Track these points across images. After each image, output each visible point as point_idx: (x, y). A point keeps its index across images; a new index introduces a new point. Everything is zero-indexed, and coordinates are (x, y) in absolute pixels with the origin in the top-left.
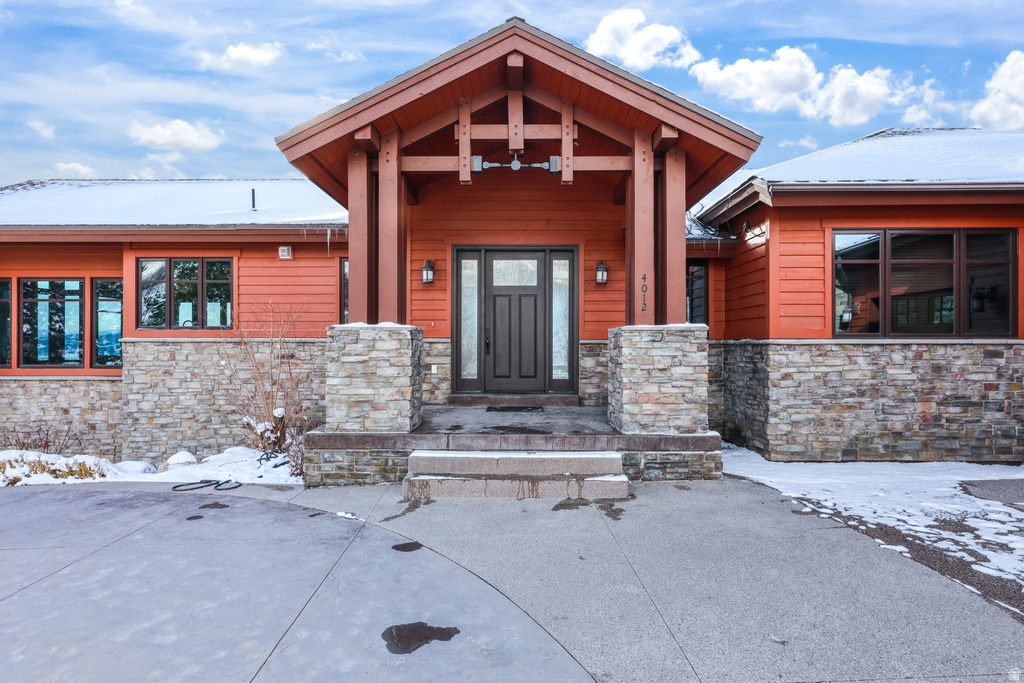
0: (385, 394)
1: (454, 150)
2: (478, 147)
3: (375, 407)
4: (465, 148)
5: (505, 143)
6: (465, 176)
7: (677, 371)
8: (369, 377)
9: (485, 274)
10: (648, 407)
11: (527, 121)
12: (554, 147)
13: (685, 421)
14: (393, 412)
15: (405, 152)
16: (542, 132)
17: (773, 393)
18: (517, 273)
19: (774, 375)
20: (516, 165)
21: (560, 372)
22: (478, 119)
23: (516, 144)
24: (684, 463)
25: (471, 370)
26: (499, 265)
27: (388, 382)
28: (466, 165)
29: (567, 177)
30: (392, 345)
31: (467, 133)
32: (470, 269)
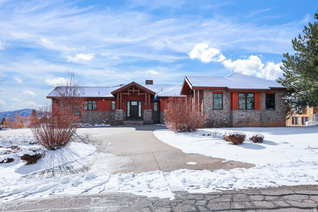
0: (121, 116)
1: (127, 92)
2: (130, 92)
3: (120, 118)
4: (129, 92)
5: (133, 92)
6: (128, 95)
7: (149, 114)
8: (119, 115)
9: (130, 104)
10: (146, 118)
11: (135, 89)
12: (137, 92)
13: (150, 119)
14: (121, 118)
15: (123, 92)
16: (136, 91)
17: (161, 117)
18: (134, 103)
19: (161, 115)
20: (134, 94)
21: (140, 115)
22: (130, 89)
23: (134, 92)
24: (149, 123)
25: (128, 115)
26: (132, 102)
27: (121, 115)
28: (129, 94)
29: (139, 95)
30: (121, 112)
31: (129, 91)
32: (129, 103)
